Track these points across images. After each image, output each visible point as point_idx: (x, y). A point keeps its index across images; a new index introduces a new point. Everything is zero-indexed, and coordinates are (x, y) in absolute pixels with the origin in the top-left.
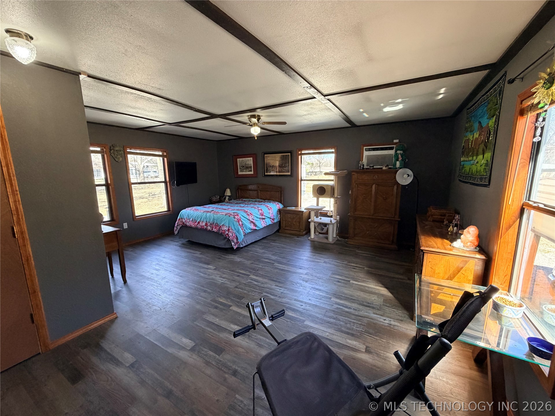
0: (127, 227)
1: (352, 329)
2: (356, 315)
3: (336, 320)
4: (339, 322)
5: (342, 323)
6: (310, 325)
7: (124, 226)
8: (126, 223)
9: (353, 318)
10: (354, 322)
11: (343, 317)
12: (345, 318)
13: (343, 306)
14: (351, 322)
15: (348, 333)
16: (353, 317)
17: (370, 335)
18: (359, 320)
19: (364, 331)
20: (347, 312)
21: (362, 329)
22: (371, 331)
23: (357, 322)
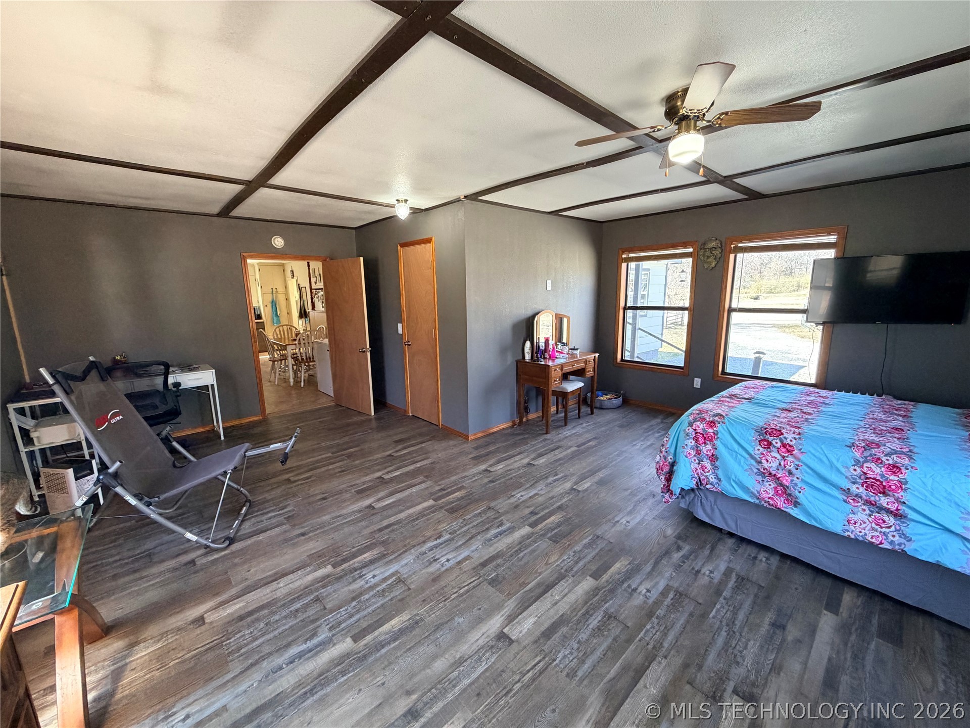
0: (699, 386)
1: (249, 626)
2: (263, 658)
3: (291, 612)
4: (284, 614)
5: (277, 617)
6: (319, 571)
7: (695, 382)
8: (700, 380)
9: (264, 645)
10: (256, 639)
11: (284, 628)
12: (280, 630)
13: (310, 651)
14: (263, 635)
15: (250, 613)
16: (266, 649)
17: (208, 646)
18: (248, 655)
19: (224, 643)
20: (288, 646)
21: (230, 643)
22: (210, 656)
23: (250, 646)
